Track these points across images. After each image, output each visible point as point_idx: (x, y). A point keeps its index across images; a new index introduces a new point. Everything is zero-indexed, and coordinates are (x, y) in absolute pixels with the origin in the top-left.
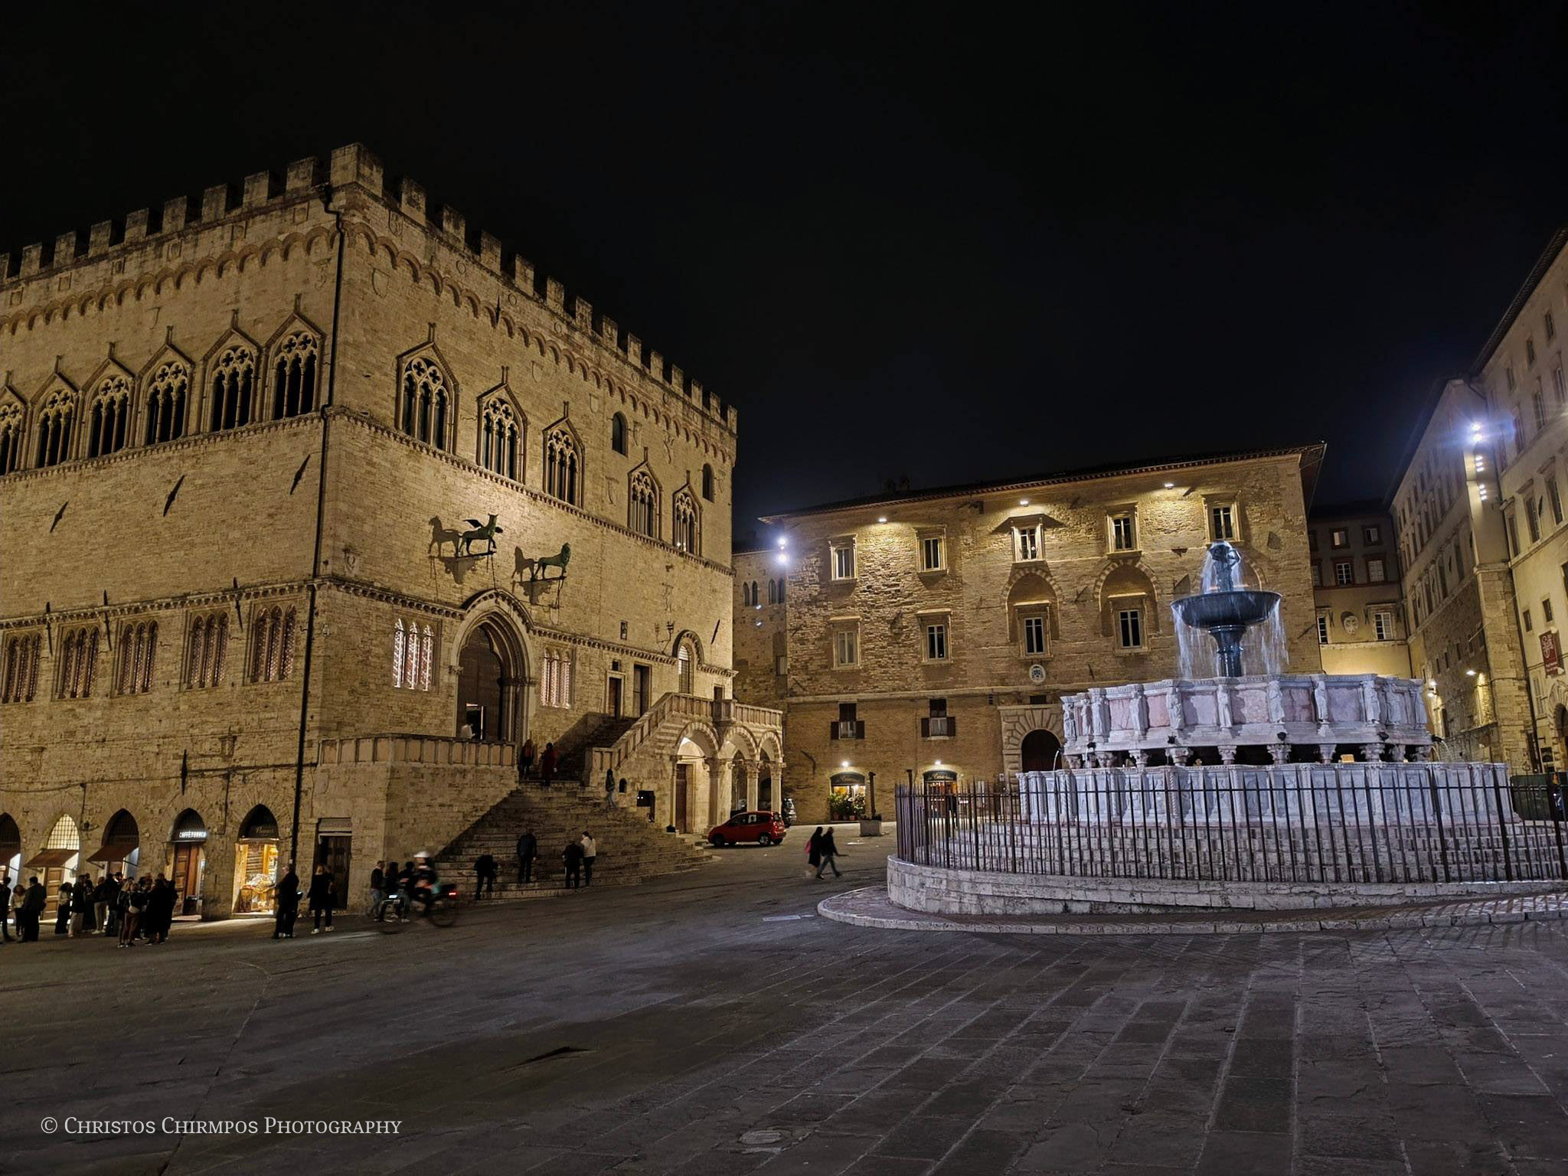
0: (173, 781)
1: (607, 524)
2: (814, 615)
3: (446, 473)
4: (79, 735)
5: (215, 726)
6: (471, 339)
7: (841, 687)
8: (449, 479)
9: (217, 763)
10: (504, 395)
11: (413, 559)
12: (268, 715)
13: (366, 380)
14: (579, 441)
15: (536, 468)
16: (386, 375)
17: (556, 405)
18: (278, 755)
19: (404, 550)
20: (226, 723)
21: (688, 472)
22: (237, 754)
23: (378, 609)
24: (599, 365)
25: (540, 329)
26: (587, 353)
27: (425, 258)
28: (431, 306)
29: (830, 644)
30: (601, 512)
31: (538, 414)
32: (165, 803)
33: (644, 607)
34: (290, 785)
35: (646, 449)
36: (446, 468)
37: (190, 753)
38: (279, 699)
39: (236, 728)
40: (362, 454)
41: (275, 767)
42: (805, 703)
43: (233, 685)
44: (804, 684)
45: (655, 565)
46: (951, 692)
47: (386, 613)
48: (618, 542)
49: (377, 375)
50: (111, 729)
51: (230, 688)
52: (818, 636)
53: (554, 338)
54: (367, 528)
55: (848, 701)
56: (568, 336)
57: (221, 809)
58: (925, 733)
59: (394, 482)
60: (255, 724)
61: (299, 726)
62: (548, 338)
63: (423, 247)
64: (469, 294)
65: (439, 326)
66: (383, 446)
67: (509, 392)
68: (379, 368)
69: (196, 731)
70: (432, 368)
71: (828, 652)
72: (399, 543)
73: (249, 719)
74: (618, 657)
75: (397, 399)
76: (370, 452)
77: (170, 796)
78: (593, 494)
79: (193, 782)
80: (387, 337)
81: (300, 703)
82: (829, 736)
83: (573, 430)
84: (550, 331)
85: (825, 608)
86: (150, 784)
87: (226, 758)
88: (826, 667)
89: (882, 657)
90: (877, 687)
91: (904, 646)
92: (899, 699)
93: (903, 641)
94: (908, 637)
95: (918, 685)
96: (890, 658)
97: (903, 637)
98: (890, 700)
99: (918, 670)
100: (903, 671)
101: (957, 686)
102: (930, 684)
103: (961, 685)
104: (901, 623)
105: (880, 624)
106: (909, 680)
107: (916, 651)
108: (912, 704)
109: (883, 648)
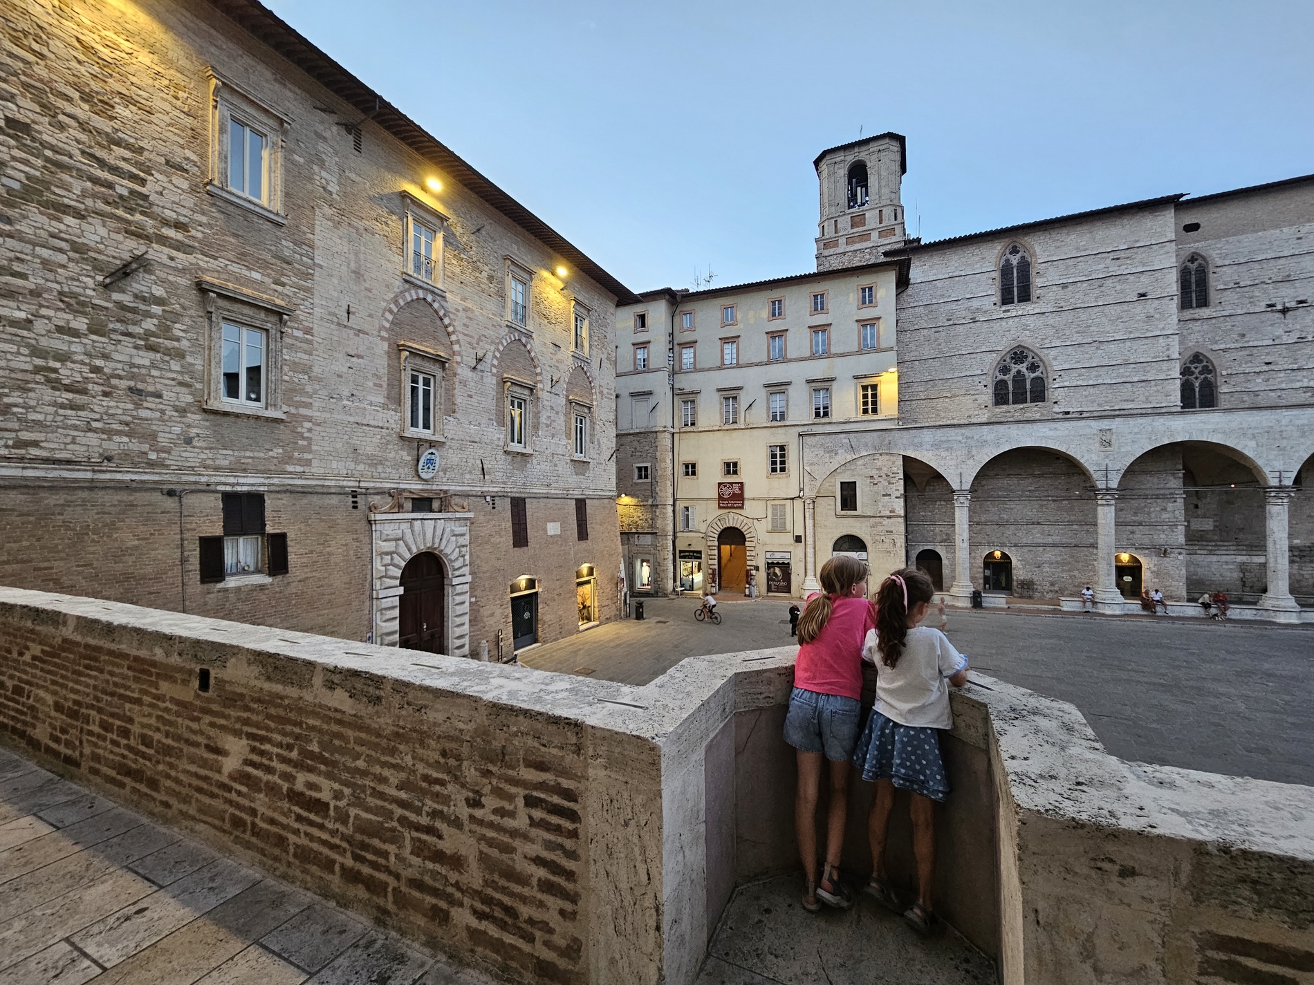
46: (275, 480)
89: (63, 358)
90: (35, 444)
91: (151, 348)
92: (127, 487)
93: (149, 334)
94: (165, 331)
95: (192, 456)
96: (96, 370)
97: (149, 324)
98: (92, 486)
99: (194, 417)
100: (143, 413)
101: (290, 468)
102: (225, 458)
103: (299, 469)
104: (142, 284)
105: (62, 258)
106: (163, 439)
107: (188, 369)
108: (171, 503)
109: (75, 333)
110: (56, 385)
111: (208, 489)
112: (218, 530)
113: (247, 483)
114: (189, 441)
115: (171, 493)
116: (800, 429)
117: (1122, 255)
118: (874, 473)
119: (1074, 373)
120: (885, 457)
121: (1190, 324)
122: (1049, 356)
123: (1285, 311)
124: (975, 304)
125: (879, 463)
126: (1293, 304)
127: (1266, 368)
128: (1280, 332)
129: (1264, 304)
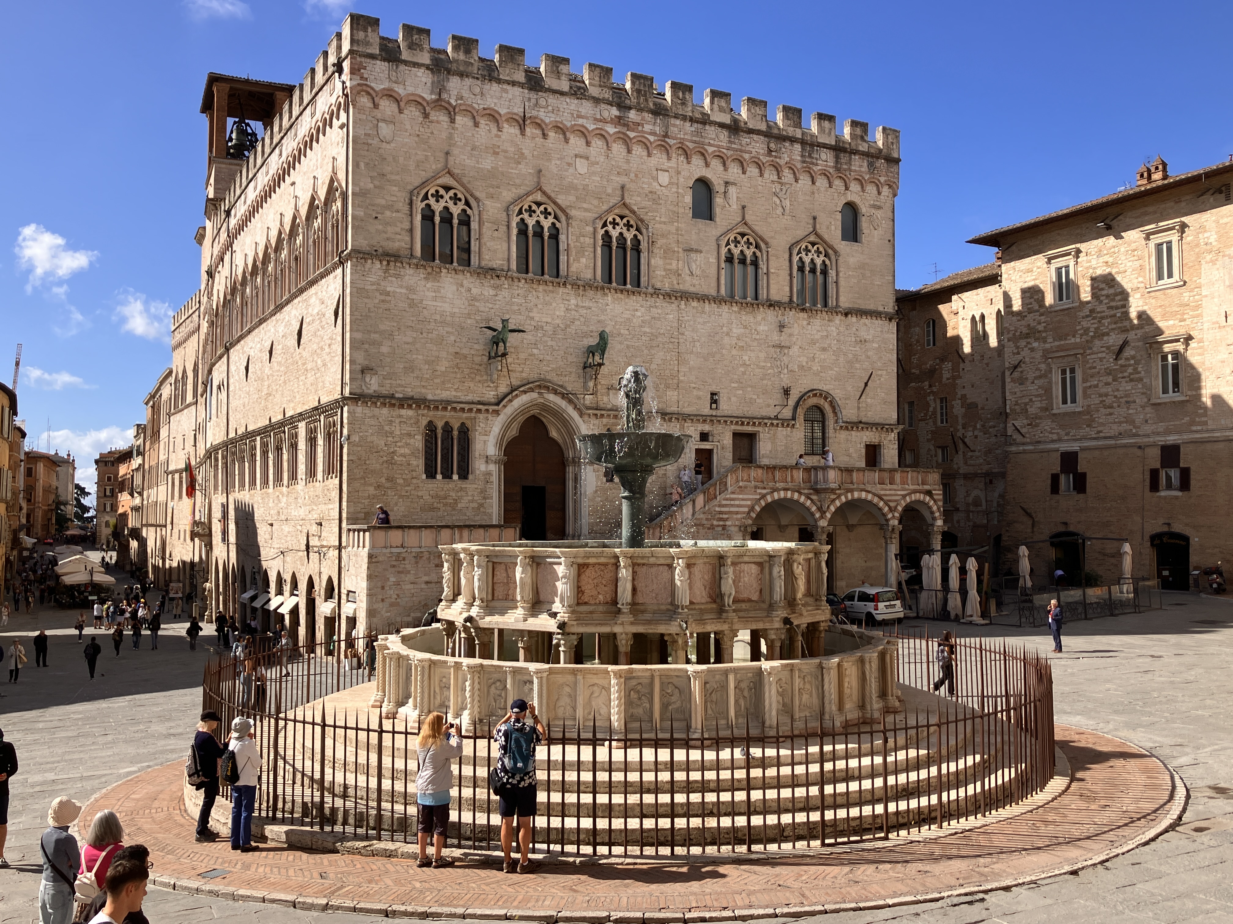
0: (305, 553)
1: (685, 296)
2: (1032, 350)
3: (471, 286)
4: (281, 515)
5: (316, 513)
6: (496, 153)
7: (1062, 433)
8: (475, 291)
9: (317, 541)
10: (539, 197)
11: (438, 368)
13: (376, 221)
14: (642, 221)
15: (583, 260)
16: (398, 211)
17: (609, 191)
19: (427, 362)
20: (318, 511)
21: (815, 218)
22: (322, 536)
23: (400, 416)
24: (666, 136)
25: (581, 121)
26: (648, 128)
27: (431, 94)
28: (444, 135)
29: (1050, 382)
30: (676, 287)
31: (585, 205)
32: (304, 569)
33: (744, 373)
34: (337, 563)
35: (744, 207)
36: (468, 281)
38: (334, 494)
39: (322, 515)
40: (374, 287)
41: (333, 547)
42: (1024, 452)
44: (1023, 431)
45: (761, 328)
46: (1186, 437)
47: (410, 418)
48: (703, 312)
49: (388, 213)
50: (289, 511)
52: (1037, 373)
53: (600, 125)
54: (384, 349)
55: (1070, 449)
56: (619, 118)
57: (319, 577)
58: (1154, 486)
59: (412, 304)
60: (327, 514)
61: (339, 516)
62: (591, 127)
63: (429, 84)
64: (488, 112)
65: (455, 151)
66: (398, 276)
67: (544, 193)
68: (390, 207)
69: (311, 516)
70: (451, 193)
71: (1048, 391)
72: (420, 357)
73: (325, 509)
74: (706, 428)
75: (411, 231)
76: (382, 283)
77: (305, 564)
78: (665, 270)
79: (311, 555)
80: (397, 178)
81: (339, 498)
82: (1049, 489)
83: (634, 212)
84: (595, 119)
85: (1045, 342)
87: (319, 538)
88: (1046, 409)
89: (1106, 395)
90: (1101, 432)
91: (1132, 380)
92: (1125, 446)
93: (1131, 374)
94: (1135, 369)
95: (1148, 429)
96: (1115, 397)
97: (1130, 370)
98: (1115, 447)
99: (1148, 409)
100: (1131, 411)
101: (1194, 428)
102: (1161, 427)
103: (1199, 428)
104: (1128, 352)
105: (1104, 355)
106: (1138, 422)
107: (1144, 386)
108: (1139, 452)
109: (1107, 384)
110: (1105, 407)
111: (1154, 445)
112: (1158, 465)
113: (1172, 439)
114: (1146, 421)
115: (1140, 447)
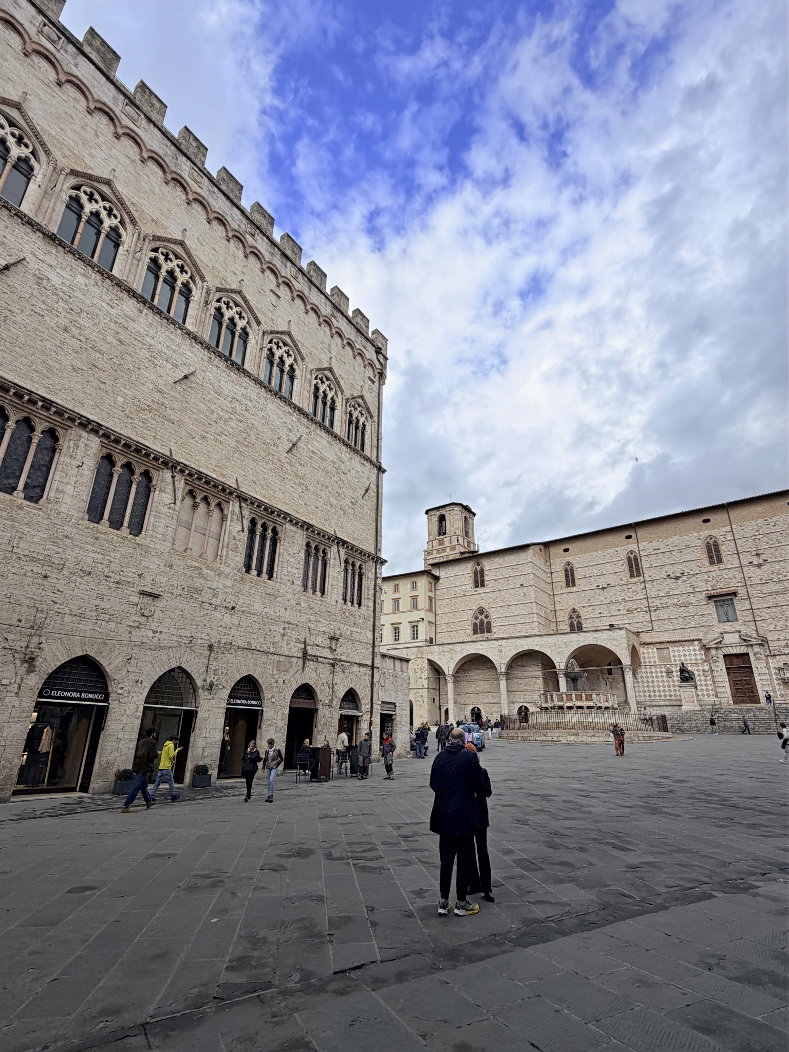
0: (294, 660)
4: (206, 595)
5: (326, 626)
9: (326, 653)
12: (355, 630)
18: (361, 657)
20: (332, 627)
22: (339, 650)
32: (288, 676)
34: (368, 678)
37: (308, 641)
38: (361, 621)
39: (338, 632)
41: (360, 665)
43: (337, 602)
50: (241, 601)
51: (335, 604)
57: (329, 687)
60: (349, 633)
61: (371, 642)
69: (313, 626)
73: (345, 628)
77: (292, 671)
79: (310, 664)
81: (371, 628)
86: (277, 658)
87: (333, 650)
116: (388, 647)
117: (514, 567)
118: (416, 667)
119: (501, 619)
120: (420, 659)
121: (569, 595)
122: (491, 611)
123: (603, 589)
124: (464, 587)
125: (418, 663)
126: (606, 586)
127: (599, 615)
128: (603, 599)
129: (595, 585)
